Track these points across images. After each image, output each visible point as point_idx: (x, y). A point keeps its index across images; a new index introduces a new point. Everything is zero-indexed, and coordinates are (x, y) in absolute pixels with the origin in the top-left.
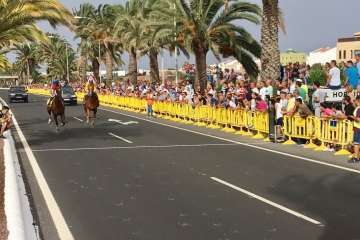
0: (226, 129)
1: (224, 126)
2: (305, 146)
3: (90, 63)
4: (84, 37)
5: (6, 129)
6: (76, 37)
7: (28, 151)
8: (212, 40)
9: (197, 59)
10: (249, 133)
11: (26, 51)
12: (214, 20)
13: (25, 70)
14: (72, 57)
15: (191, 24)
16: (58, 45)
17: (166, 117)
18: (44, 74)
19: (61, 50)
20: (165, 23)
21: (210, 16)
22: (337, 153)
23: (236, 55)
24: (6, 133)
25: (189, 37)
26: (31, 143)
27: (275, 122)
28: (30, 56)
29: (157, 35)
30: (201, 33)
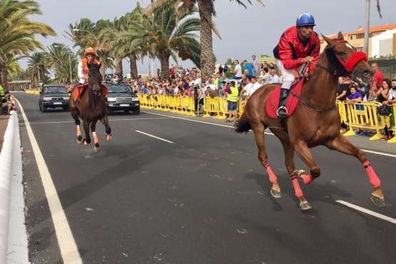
4: (83, 46)
5: (12, 109)
6: (75, 46)
7: (27, 124)
8: (172, 47)
9: (161, 62)
10: (186, 112)
11: (38, 58)
12: (174, 32)
13: (36, 75)
14: (74, 63)
15: (156, 36)
16: (62, 53)
18: (53, 78)
19: (65, 57)
20: (137, 34)
21: (171, 29)
23: (192, 58)
24: (12, 112)
25: (154, 44)
28: (41, 63)
29: (132, 43)
30: (164, 42)
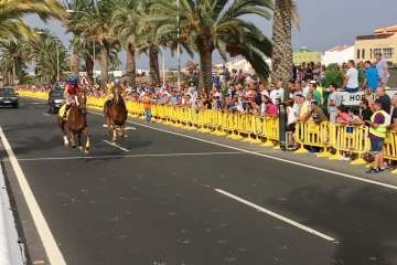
0: (233, 136)
1: (230, 132)
2: (319, 155)
3: (83, 63)
4: (77, 33)
6: (67, 32)
7: (13, 160)
8: (218, 37)
9: (202, 58)
10: (258, 141)
11: (13, 48)
12: (221, 14)
13: (10, 69)
14: (62, 56)
15: (195, 19)
16: (48, 42)
17: (167, 123)
18: (32, 74)
19: (51, 47)
20: (167, 18)
21: (217, 10)
22: (353, 163)
25: (194, 34)
26: (17, 152)
27: (287, 128)
28: (17, 54)
29: (159, 31)
30: (207, 29)
